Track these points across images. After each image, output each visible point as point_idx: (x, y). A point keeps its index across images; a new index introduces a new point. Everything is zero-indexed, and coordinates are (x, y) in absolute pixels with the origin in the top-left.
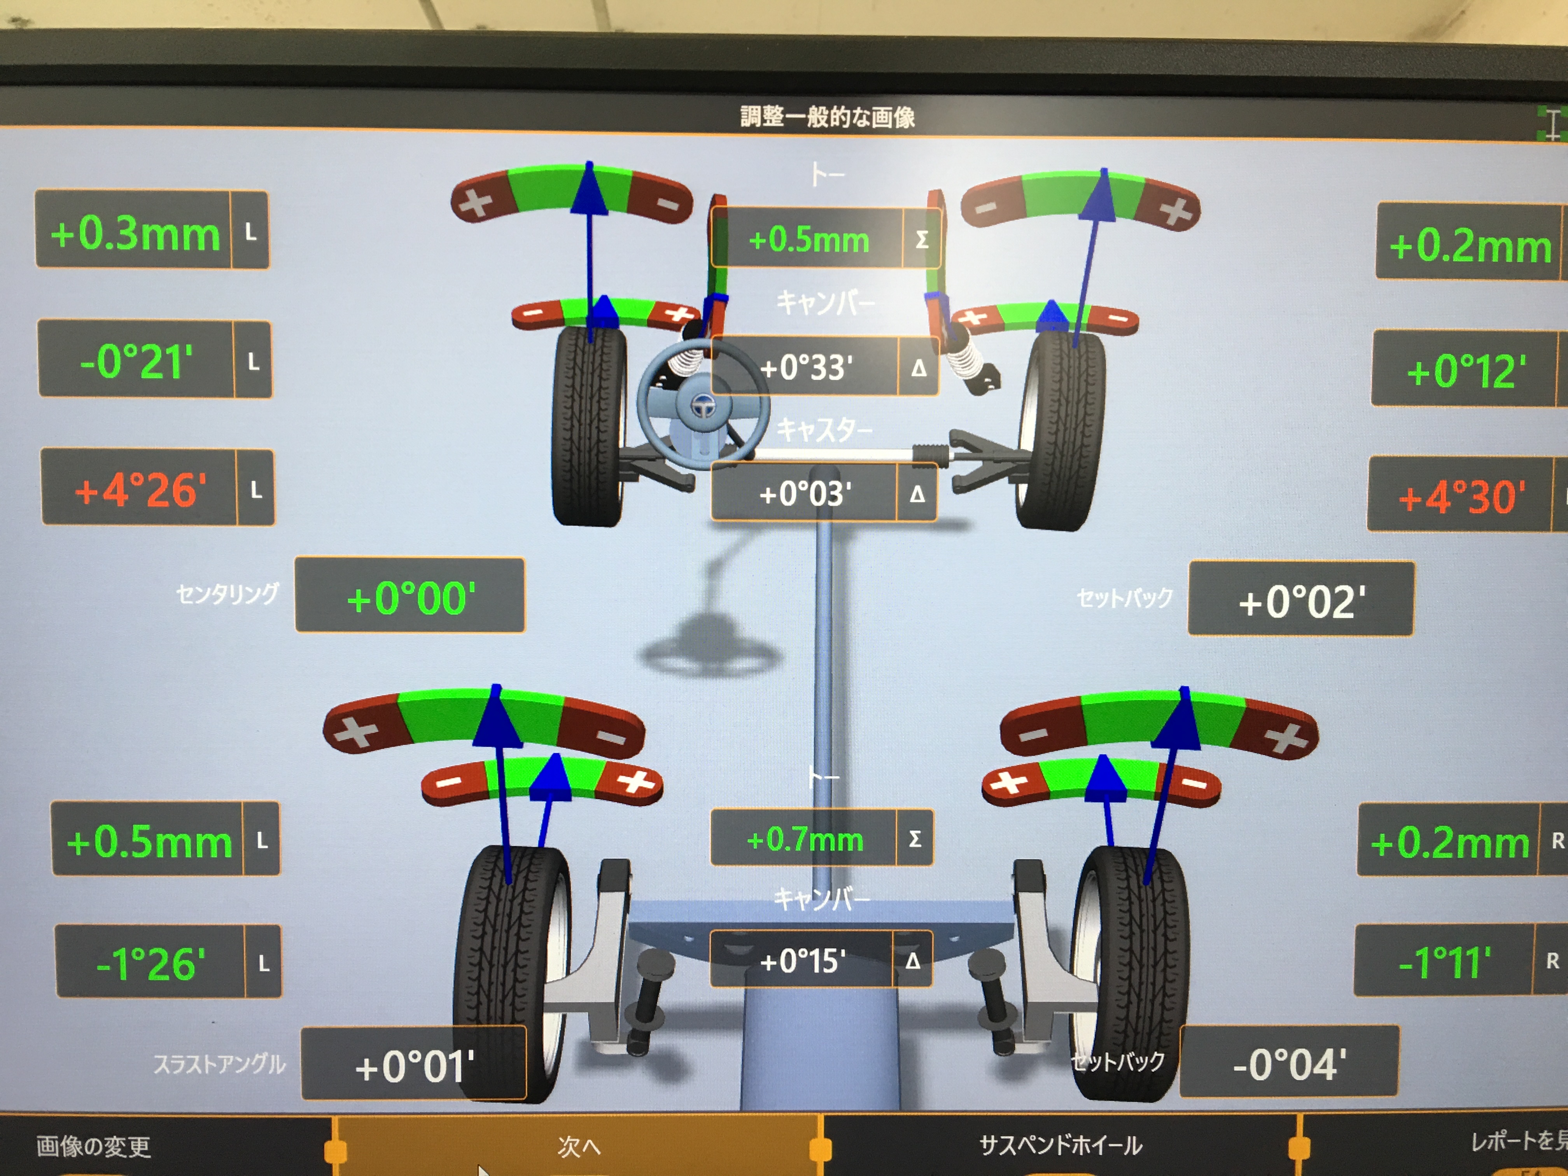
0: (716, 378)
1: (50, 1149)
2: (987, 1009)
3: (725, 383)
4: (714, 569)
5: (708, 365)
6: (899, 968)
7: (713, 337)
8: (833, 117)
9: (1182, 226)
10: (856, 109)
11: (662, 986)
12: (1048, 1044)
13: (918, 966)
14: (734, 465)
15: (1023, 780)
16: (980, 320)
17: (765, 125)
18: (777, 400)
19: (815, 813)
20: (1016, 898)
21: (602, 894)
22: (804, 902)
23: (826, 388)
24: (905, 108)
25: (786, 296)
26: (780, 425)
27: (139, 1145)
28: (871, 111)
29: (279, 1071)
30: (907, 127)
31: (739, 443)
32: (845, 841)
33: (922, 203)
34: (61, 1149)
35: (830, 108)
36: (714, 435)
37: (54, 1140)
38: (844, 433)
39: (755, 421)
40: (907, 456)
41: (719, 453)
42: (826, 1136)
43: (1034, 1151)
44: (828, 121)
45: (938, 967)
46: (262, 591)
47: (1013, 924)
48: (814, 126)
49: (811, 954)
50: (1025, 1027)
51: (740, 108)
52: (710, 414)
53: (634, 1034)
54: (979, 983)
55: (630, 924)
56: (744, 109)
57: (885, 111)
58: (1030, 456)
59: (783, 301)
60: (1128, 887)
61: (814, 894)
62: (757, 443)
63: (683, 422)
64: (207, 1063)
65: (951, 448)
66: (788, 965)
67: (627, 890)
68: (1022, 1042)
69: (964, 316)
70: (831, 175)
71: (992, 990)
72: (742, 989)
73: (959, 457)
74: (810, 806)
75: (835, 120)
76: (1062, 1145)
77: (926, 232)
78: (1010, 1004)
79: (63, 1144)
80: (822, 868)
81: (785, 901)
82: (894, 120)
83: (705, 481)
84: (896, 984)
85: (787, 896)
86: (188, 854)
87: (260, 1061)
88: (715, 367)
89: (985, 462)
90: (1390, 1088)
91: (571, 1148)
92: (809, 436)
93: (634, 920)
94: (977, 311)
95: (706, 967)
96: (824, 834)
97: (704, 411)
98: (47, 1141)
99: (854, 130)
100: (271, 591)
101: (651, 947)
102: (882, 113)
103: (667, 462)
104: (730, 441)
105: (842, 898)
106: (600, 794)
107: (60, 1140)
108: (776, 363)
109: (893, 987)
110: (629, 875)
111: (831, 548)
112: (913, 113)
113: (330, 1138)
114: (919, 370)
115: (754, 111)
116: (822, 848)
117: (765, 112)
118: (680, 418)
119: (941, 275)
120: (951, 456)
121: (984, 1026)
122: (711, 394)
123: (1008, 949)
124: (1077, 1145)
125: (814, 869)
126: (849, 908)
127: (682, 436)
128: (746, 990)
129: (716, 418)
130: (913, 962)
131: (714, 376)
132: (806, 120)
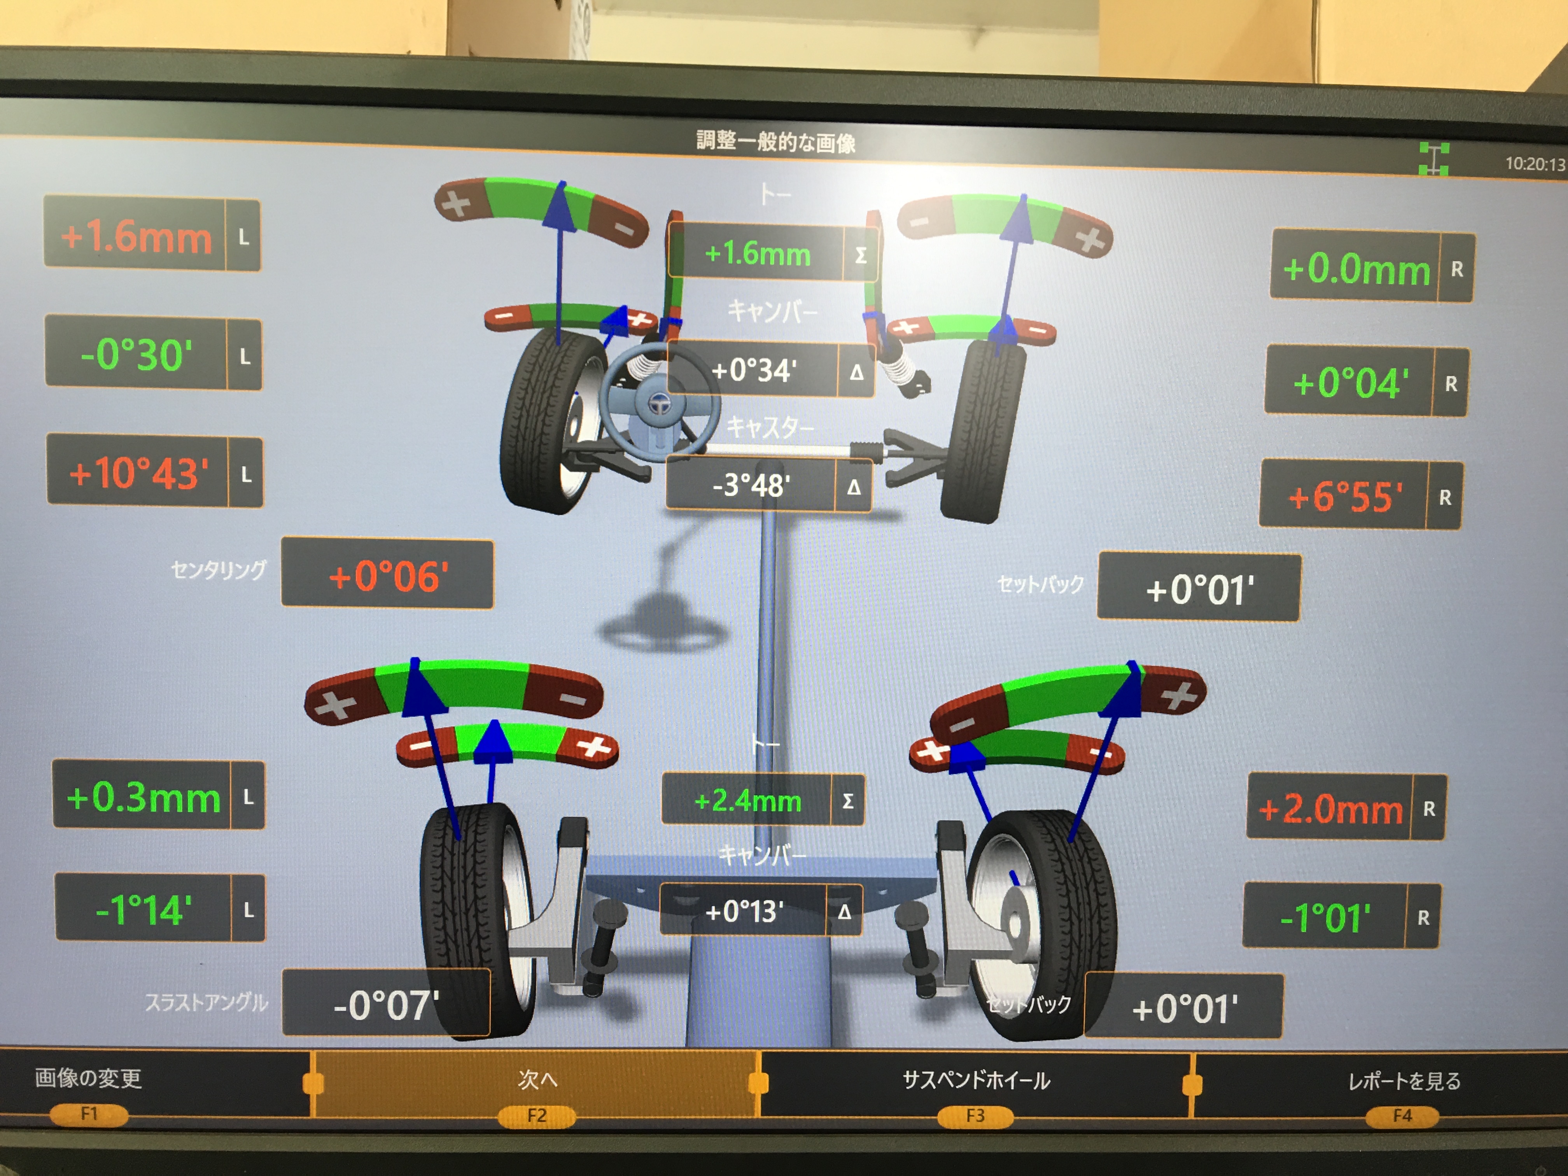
1: (48, 1080)
3: (679, 383)
4: (668, 553)
5: (664, 369)
7: (670, 341)
8: (781, 142)
9: (1096, 253)
11: (616, 933)
13: (849, 917)
14: (687, 458)
16: (913, 330)
18: (728, 400)
19: (757, 776)
21: (561, 849)
22: (747, 857)
24: (847, 135)
25: (737, 304)
26: (730, 422)
27: (131, 1077)
28: (816, 138)
29: (262, 1009)
31: (692, 438)
32: (785, 802)
33: (860, 222)
34: (58, 1080)
35: (778, 134)
36: (670, 430)
37: (52, 1072)
38: (788, 430)
40: (845, 452)
42: (763, 1071)
43: (952, 1086)
44: (777, 146)
45: (867, 918)
46: (251, 568)
47: (935, 880)
49: (753, 905)
50: (945, 973)
51: (696, 132)
53: (589, 977)
54: (904, 934)
55: (587, 876)
56: (700, 133)
59: (734, 309)
62: (709, 438)
63: (641, 418)
64: (196, 1001)
65: (885, 446)
66: (731, 915)
67: (584, 845)
68: (942, 986)
69: (899, 325)
70: (779, 195)
71: (916, 939)
72: (688, 937)
73: (892, 454)
74: (752, 770)
75: (783, 145)
77: (865, 249)
78: (932, 951)
79: (60, 1075)
80: (763, 827)
82: (837, 146)
83: (660, 473)
84: (829, 933)
85: (731, 853)
86: (180, 809)
87: (244, 999)
88: (670, 368)
89: (916, 459)
90: (1276, 1033)
91: (530, 1081)
92: (756, 433)
94: (910, 321)
96: (766, 796)
97: (660, 408)
98: (45, 1073)
100: (259, 568)
101: (605, 898)
102: (826, 139)
103: (626, 455)
104: (683, 436)
105: (781, 854)
106: (561, 758)
107: (57, 1073)
108: (727, 366)
109: (826, 936)
110: (586, 832)
111: (775, 534)
112: (853, 140)
113: (308, 1070)
114: (857, 373)
115: (709, 135)
116: (764, 809)
118: (638, 414)
119: (878, 287)
120: (885, 453)
121: (908, 971)
122: (666, 393)
123: (931, 902)
124: (990, 1080)
125: (756, 829)
126: (787, 863)
127: (640, 432)
128: (692, 938)
129: (671, 415)
130: (845, 913)
131: (671, 377)
132: (757, 144)
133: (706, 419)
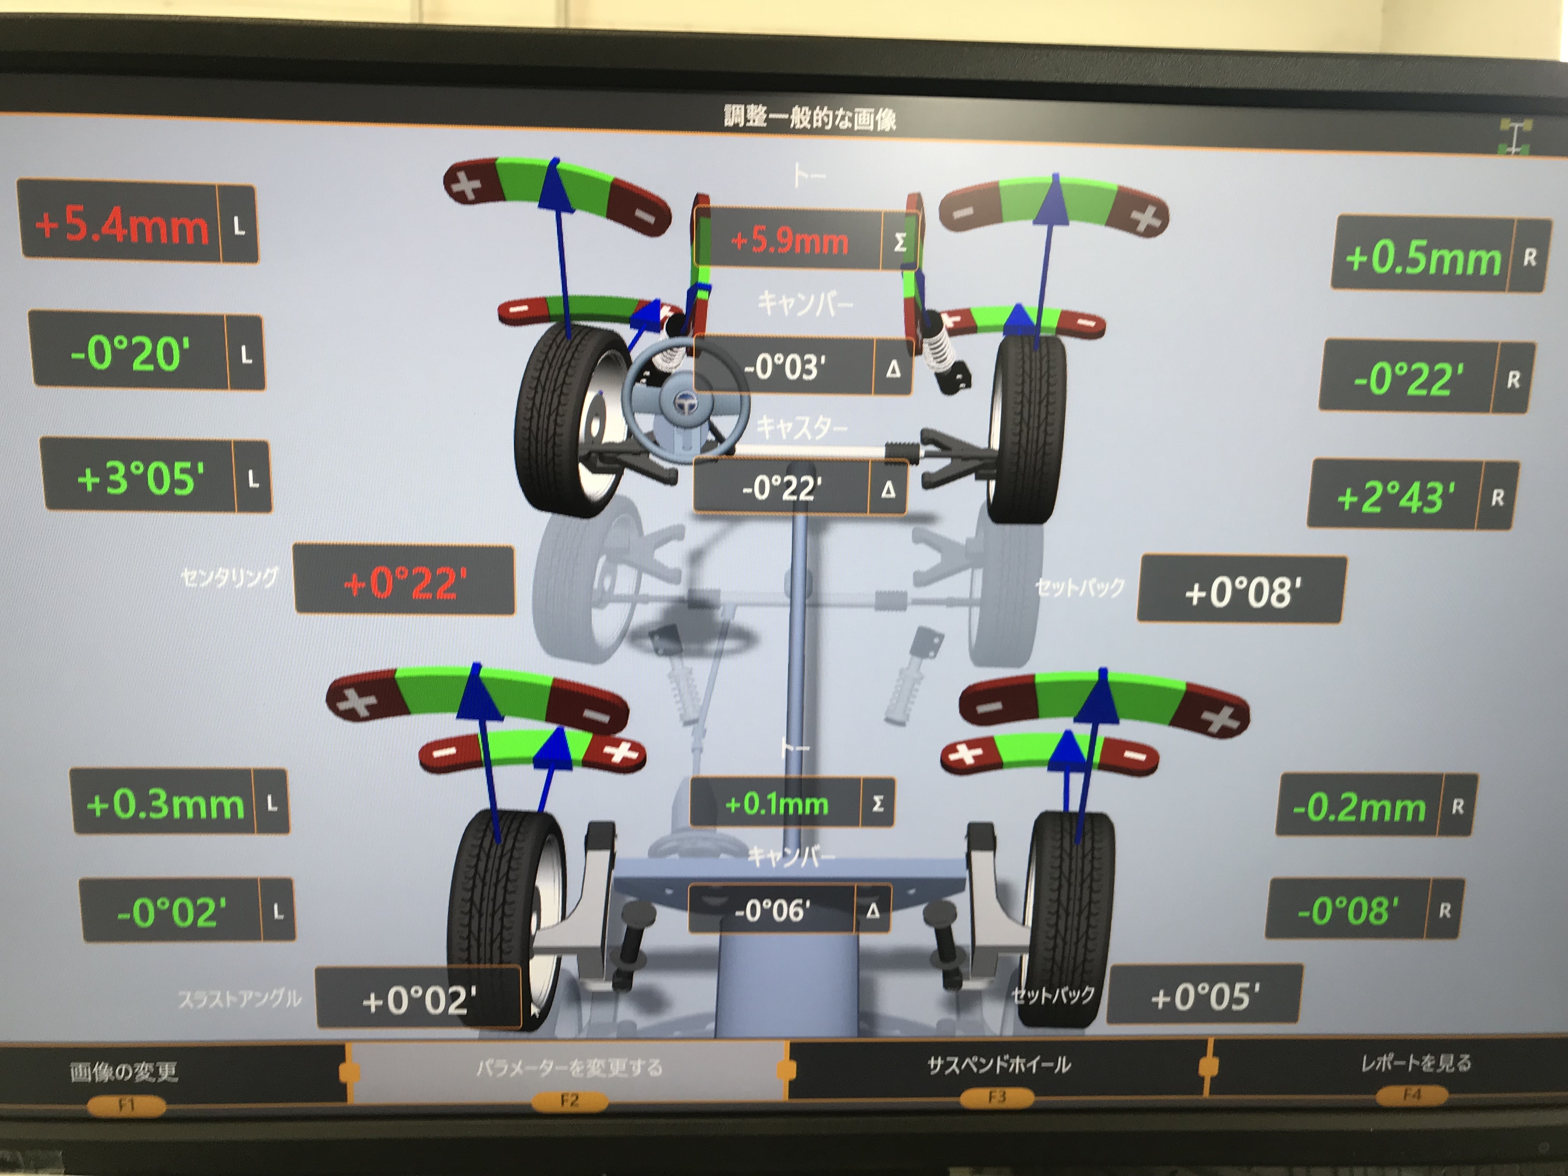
0: (697, 375)
1: (83, 1074)
3: (707, 381)
4: (696, 557)
5: (690, 364)
7: (695, 336)
8: (815, 117)
9: (1151, 232)
11: (645, 930)
13: (877, 915)
14: (715, 460)
16: (955, 323)
18: (757, 399)
19: (787, 781)
21: (589, 852)
22: (775, 859)
24: (887, 109)
25: (767, 296)
26: (759, 422)
27: (167, 1070)
28: (854, 114)
29: (295, 1005)
31: (720, 439)
32: (812, 805)
33: (901, 206)
34: (93, 1075)
35: (812, 109)
36: (696, 432)
37: (86, 1067)
38: (820, 431)
39: (736, 418)
40: (880, 453)
42: (791, 1059)
43: (975, 1069)
44: (811, 122)
45: (897, 916)
46: (262, 575)
47: (964, 880)
50: (972, 965)
51: (723, 107)
53: (618, 973)
54: (932, 931)
56: (728, 108)
58: (997, 454)
62: (738, 439)
63: (666, 418)
64: (229, 998)
65: (921, 446)
67: (612, 848)
68: (968, 979)
70: (812, 176)
71: (944, 936)
72: (717, 935)
73: (928, 455)
74: (781, 773)
75: (817, 121)
77: (904, 235)
78: (959, 947)
79: (95, 1069)
80: (793, 830)
82: (876, 123)
83: (687, 475)
84: (858, 930)
85: (761, 855)
86: (203, 815)
87: (277, 997)
88: (697, 365)
89: (954, 460)
90: (1293, 1017)
92: (787, 434)
96: (793, 799)
97: (686, 407)
98: (80, 1068)
100: (271, 575)
101: (633, 899)
102: (864, 114)
103: (651, 456)
104: (711, 437)
105: (810, 855)
106: (587, 763)
107: (92, 1067)
108: (754, 363)
109: (854, 933)
110: (613, 835)
111: (806, 540)
112: (894, 115)
113: (344, 1062)
114: (894, 370)
115: (738, 110)
116: (791, 812)
118: (662, 413)
119: (921, 278)
120: (922, 453)
121: (935, 965)
122: (693, 392)
123: (960, 901)
124: (1013, 1064)
125: (785, 832)
126: (816, 864)
127: (665, 431)
128: (721, 937)
129: (698, 415)
130: (874, 911)
131: (696, 374)
132: (789, 121)
133: (734, 419)
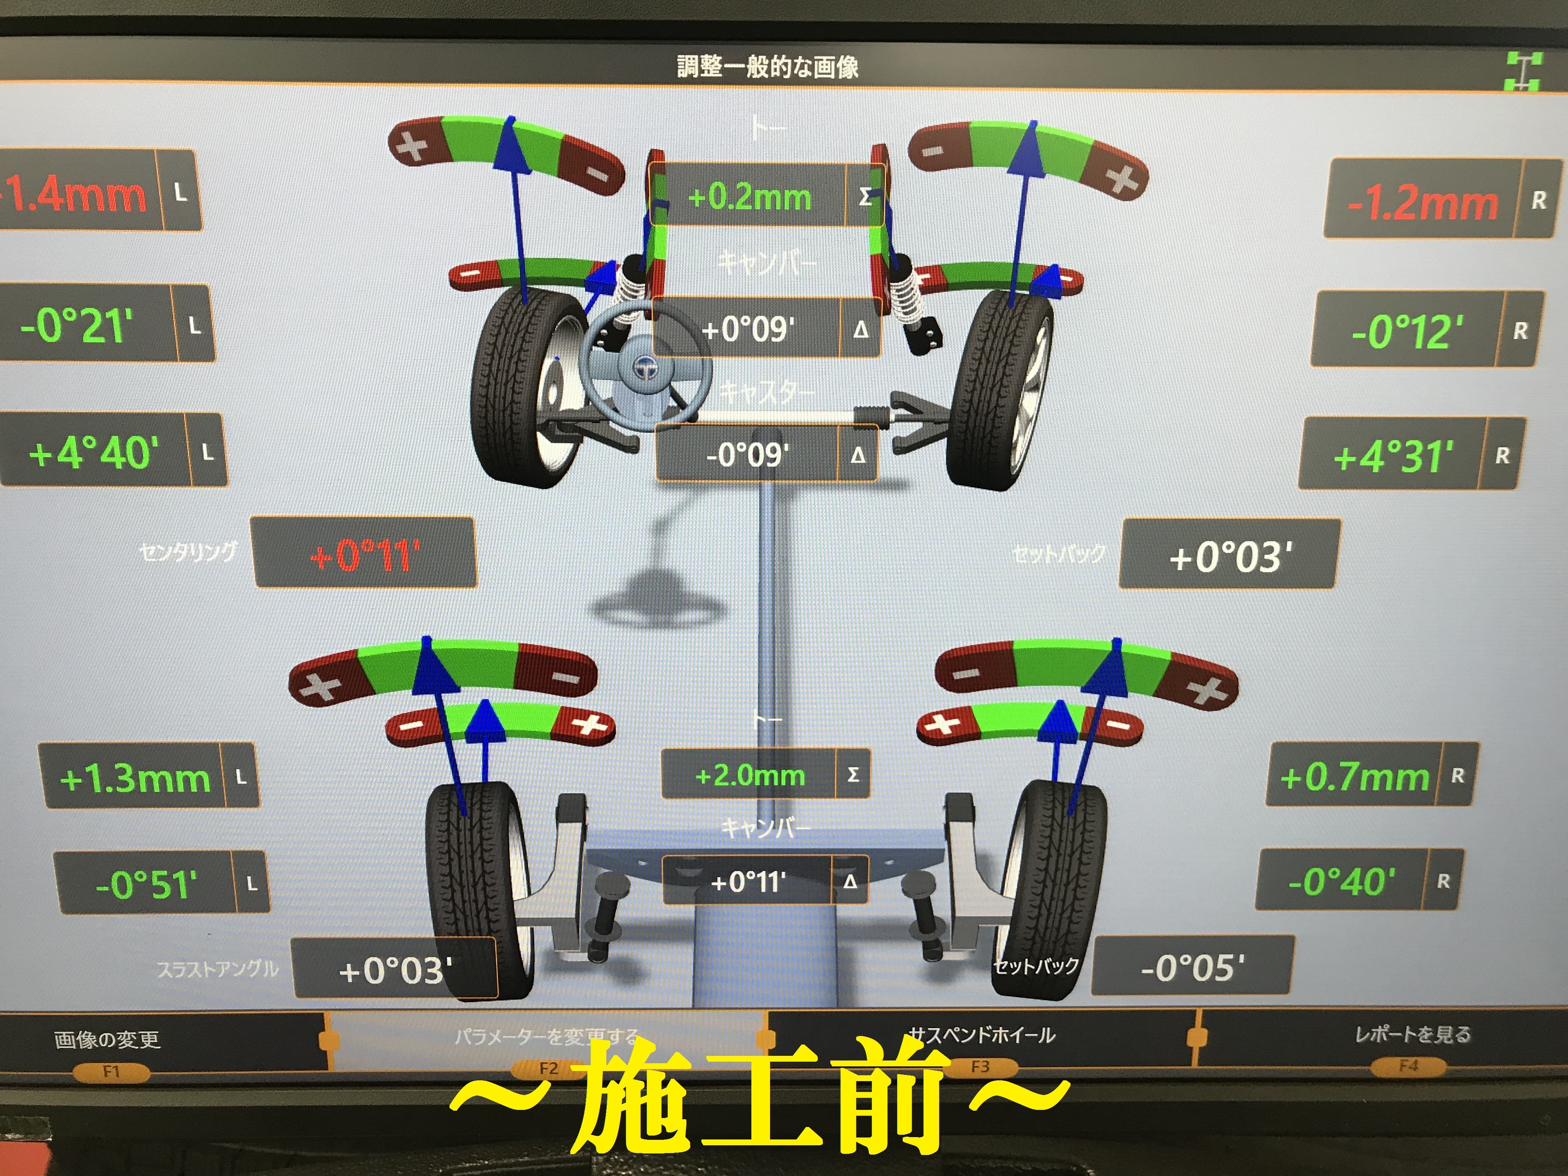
2: (919, 923)
6: (838, 888)
10: (798, 58)
12: (973, 952)
15: (956, 722)
17: (702, 75)
20: (947, 828)
23: (769, 350)
30: (850, 77)
41: (663, 416)
48: (754, 77)
52: (653, 376)
57: (827, 60)
60: (1053, 817)
61: (758, 824)
76: (984, 1036)
81: (731, 830)
93: (593, 847)
95: (659, 887)
99: (796, 81)
117: (702, 62)
